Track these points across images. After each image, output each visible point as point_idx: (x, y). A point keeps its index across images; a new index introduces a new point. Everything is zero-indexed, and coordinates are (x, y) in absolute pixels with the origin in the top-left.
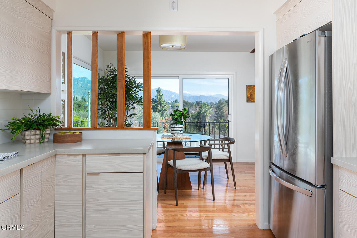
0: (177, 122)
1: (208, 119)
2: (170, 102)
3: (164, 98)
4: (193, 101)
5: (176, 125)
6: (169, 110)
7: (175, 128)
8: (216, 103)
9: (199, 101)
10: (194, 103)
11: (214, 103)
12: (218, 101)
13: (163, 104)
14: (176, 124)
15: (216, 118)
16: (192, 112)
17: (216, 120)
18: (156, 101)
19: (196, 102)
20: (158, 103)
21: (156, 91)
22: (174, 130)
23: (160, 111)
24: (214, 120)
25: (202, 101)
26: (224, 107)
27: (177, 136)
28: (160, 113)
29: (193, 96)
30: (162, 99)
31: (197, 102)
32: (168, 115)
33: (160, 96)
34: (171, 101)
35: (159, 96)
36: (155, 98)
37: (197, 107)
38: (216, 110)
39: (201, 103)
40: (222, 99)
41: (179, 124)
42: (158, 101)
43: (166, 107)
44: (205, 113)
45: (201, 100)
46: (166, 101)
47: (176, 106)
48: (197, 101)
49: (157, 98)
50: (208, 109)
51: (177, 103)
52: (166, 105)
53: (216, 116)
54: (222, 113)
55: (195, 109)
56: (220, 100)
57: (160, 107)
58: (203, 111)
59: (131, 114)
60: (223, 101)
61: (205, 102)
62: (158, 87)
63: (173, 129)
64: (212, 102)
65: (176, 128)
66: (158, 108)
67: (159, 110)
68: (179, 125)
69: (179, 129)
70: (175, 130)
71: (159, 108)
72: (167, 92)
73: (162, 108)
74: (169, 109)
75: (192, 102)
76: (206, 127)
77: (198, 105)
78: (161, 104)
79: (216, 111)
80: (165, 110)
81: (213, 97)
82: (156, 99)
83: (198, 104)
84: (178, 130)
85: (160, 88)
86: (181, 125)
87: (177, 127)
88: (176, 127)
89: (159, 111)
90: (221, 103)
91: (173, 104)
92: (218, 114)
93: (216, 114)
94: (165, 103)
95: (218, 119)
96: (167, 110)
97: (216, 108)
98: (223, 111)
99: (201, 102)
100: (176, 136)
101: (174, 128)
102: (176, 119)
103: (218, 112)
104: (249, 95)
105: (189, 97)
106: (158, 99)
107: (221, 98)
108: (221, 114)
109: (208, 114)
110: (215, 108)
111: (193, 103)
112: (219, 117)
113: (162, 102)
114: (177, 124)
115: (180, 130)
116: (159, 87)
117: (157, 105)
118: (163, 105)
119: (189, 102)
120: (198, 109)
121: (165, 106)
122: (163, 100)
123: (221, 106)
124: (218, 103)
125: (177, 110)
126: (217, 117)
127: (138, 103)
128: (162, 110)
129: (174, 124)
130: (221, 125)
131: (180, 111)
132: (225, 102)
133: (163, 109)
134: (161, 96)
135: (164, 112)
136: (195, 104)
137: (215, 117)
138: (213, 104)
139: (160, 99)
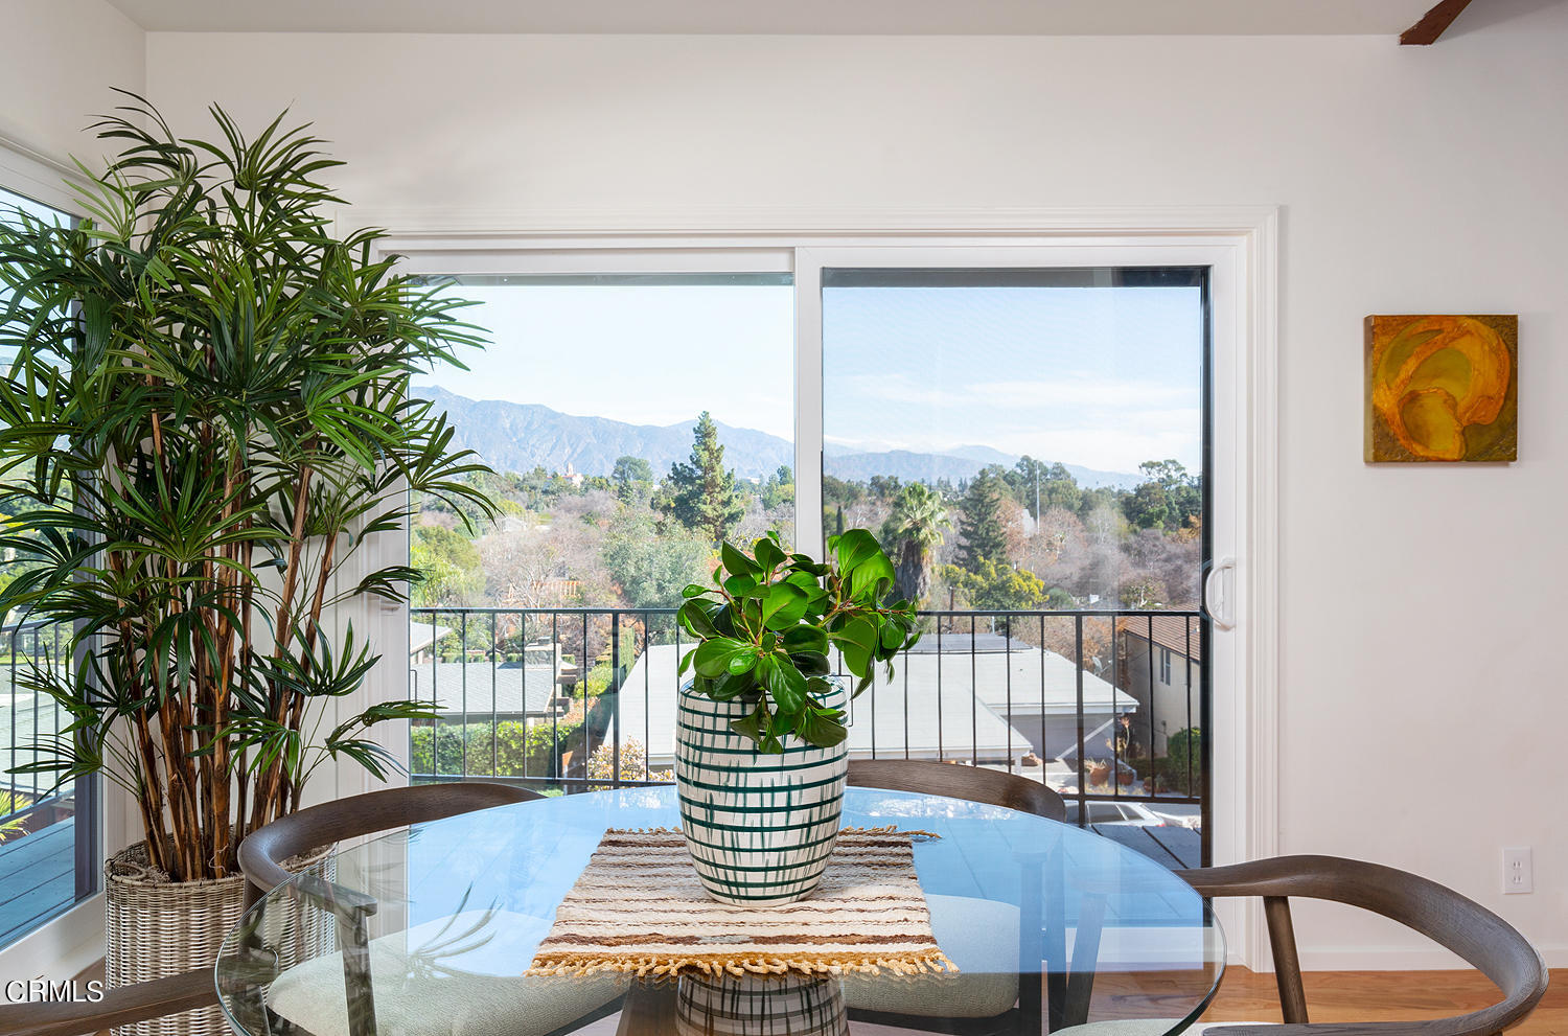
0: (760, 714)
1: (931, 558)
2: (755, 481)
3: (726, 464)
4: (861, 477)
5: (747, 761)
6: (752, 517)
7: (736, 790)
8: (963, 486)
9: (885, 475)
10: (865, 486)
11: (955, 486)
12: (970, 475)
13: (723, 489)
14: (747, 743)
15: (963, 554)
16: (855, 523)
17: (963, 560)
18: (691, 477)
19: (873, 479)
20: (700, 485)
21: (694, 429)
22: (721, 818)
23: (709, 523)
24: (956, 560)
25: (900, 476)
26: (1003, 501)
27: (758, 892)
28: (712, 529)
29: (860, 457)
30: (717, 468)
31: (875, 481)
32: (746, 541)
33: (711, 454)
34: (761, 476)
35: (707, 453)
36: (688, 463)
37: (879, 503)
38: (964, 518)
39: (897, 487)
40: (991, 465)
41: (792, 741)
42: (699, 478)
43: (737, 505)
44: (918, 530)
45: (893, 473)
46: (738, 477)
47: (785, 498)
48: (878, 477)
49: (697, 463)
50: (932, 514)
51: (787, 486)
52: (736, 496)
53: (964, 542)
54: (994, 531)
55: (871, 511)
56: (983, 473)
57: (711, 502)
58: (907, 524)
59: (382, 574)
60: (992, 475)
61: (915, 480)
62: (700, 413)
63: (710, 807)
64: (944, 479)
65: (745, 790)
66: (703, 507)
67: (705, 517)
68: (792, 759)
69: (789, 809)
70: (737, 819)
71: (708, 510)
72: (743, 434)
73: (719, 507)
74: (754, 512)
75: (855, 480)
76: (922, 594)
77: (883, 494)
78: (717, 490)
79: (962, 523)
80: (733, 518)
81: (947, 460)
82: (694, 467)
83: (880, 488)
84: (779, 819)
85: (711, 416)
86: (813, 756)
87: (766, 779)
88: (754, 780)
89: (707, 520)
90: (989, 485)
91: (770, 489)
92: (975, 532)
93: (965, 534)
94: (732, 487)
95: (975, 558)
96: (744, 518)
97: (965, 509)
98: (996, 522)
99: (896, 482)
100: (752, 892)
101: (727, 789)
102: (748, 687)
103: (971, 525)
104: (1388, 402)
105: (842, 458)
106: (699, 467)
107: (985, 462)
108: (987, 533)
109: (932, 535)
110: (958, 506)
111: (860, 484)
112: (978, 546)
113: (719, 481)
114: (755, 735)
115: (797, 818)
116: (706, 414)
117: (694, 495)
118: (724, 496)
119: (841, 480)
120: (884, 514)
121: (734, 500)
122: (726, 474)
123: (987, 500)
124: (970, 483)
125: (770, 552)
126: (969, 549)
127: (418, 474)
128: (718, 517)
129: (720, 742)
130: (990, 584)
131: (803, 563)
132: (1005, 478)
133: (726, 512)
134: (715, 455)
135: (727, 525)
136: (867, 491)
137: (960, 547)
138: (949, 489)
139: (712, 469)
